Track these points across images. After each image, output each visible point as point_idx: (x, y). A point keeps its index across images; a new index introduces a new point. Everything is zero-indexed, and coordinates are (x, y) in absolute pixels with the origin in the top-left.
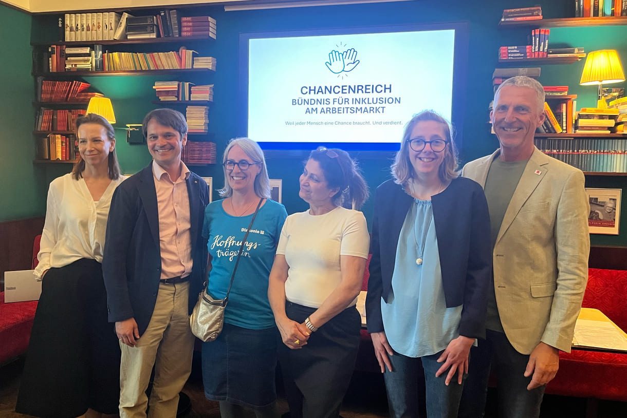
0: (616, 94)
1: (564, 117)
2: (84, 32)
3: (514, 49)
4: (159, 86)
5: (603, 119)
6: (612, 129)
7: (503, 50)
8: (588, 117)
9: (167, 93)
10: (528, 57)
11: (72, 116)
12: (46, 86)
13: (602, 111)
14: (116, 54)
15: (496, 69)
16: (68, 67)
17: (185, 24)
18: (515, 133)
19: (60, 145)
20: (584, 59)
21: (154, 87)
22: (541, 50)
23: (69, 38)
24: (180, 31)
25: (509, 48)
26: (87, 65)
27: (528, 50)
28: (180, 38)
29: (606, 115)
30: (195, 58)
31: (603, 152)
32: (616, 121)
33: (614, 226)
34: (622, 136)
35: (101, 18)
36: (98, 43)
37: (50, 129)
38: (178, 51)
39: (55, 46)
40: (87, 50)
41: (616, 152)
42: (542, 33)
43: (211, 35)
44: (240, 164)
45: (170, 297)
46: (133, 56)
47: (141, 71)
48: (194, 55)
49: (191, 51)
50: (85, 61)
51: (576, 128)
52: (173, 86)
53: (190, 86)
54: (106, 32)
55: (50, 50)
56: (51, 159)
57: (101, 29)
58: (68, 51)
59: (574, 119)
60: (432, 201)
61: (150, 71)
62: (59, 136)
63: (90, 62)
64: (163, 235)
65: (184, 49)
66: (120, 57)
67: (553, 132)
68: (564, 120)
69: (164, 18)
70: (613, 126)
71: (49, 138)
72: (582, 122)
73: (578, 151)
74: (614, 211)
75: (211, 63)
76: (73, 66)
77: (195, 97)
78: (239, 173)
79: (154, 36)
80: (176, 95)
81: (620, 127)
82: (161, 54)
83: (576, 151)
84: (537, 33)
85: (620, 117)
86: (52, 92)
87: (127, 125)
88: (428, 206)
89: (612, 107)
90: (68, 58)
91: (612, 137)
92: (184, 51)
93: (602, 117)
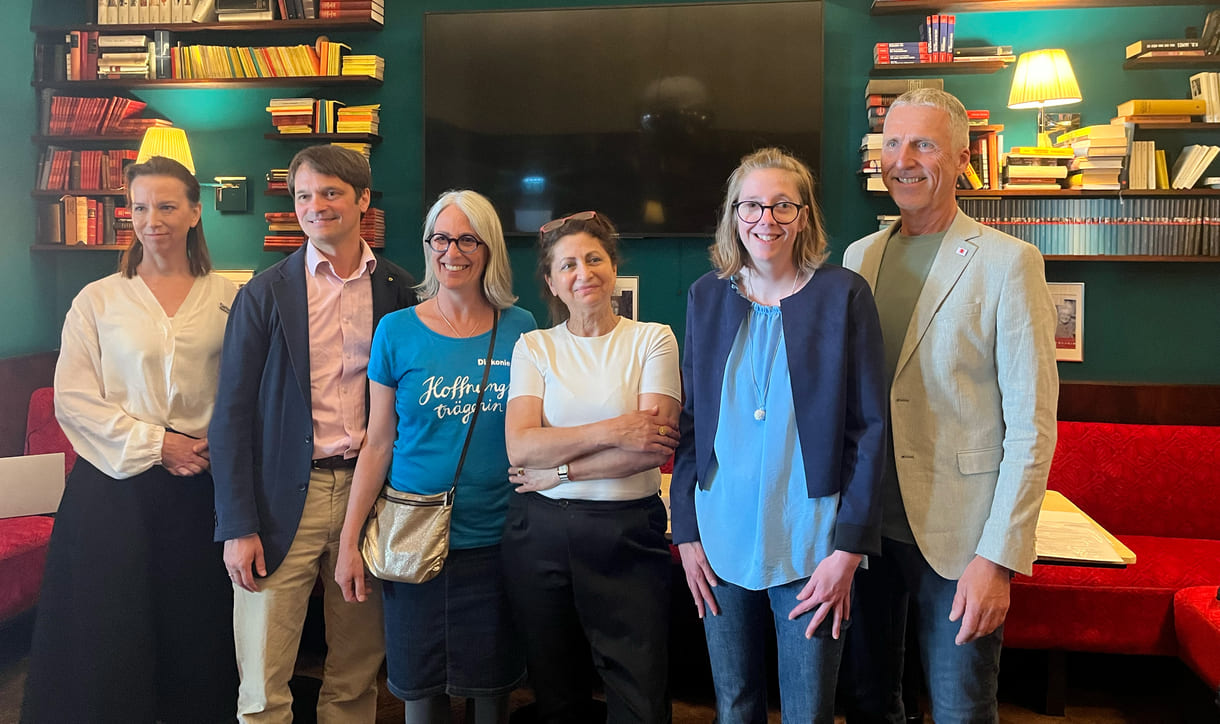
0: (1068, 123)
1: (985, 162)
2: (135, 8)
3: (900, 47)
4: (278, 107)
5: (1048, 165)
6: (1064, 183)
7: (879, 49)
8: (1023, 161)
9: (293, 119)
10: (922, 62)
11: (110, 162)
12: (59, 107)
13: (1046, 151)
14: (196, 49)
15: (871, 81)
16: (103, 70)
18: (915, 185)
19: (86, 217)
20: (1013, 66)
21: (268, 109)
22: (943, 49)
23: (105, 18)
24: (318, 10)
25: (891, 45)
26: (140, 69)
27: (921, 50)
28: (318, 21)
29: (1054, 159)
30: (345, 57)
31: (1051, 221)
32: (1069, 168)
33: (1074, 347)
34: (1080, 194)
36: (161, 27)
37: (66, 187)
38: (312, 44)
39: (79, 33)
40: (141, 41)
41: (1072, 221)
42: (943, 21)
43: (374, 16)
44: (459, 242)
45: (325, 494)
46: (228, 52)
47: (245, 79)
48: (343, 52)
49: (339, 45)
50: (136, 60)
51: (1005, 180)
52: (305, 106)
53: (336, 107)
54: (177, 7)
55: (68, 40)
56: (68, 243)
57: (167, 2)
58: (104, 42)
59: (1000, 164)
60: (782, 308)
61: (260, 80)
62: (84, 200)
63: (146, 62)
64: (317, 377)
65: (324, 40)
66: (204, 54)
67: (968, 187)
68: (985, 167)
70: (1065, 177)
71: (63, 202)
72: (1014, 171)
73: (1010, 220)
74: (1073, 320)
75: (375, 67)
76: (114, 70)
77: (344, 127)
78: (457, 258)
79: (268, 17)
80: (310, 123)
81: (1076, 179)
82: (282, 49)
83: (1006, 219)
84: (935, 21)
85: (1076, 161)
86: (71, 117)
87: (217, 179)
88: (776, 316)
89: (1062, 145)
90: (104, 55)
91: (1065, 192)
92: (325, 44)
93: (1045, 162)
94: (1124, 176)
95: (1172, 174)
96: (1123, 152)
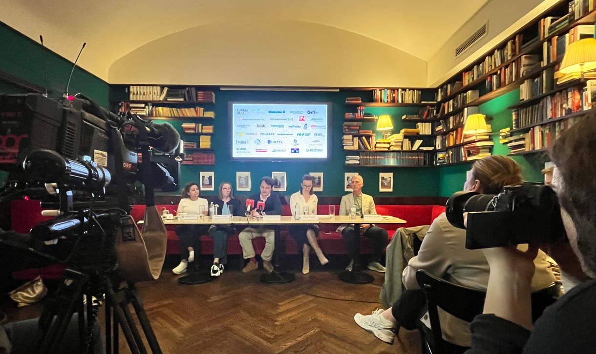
1: (371, 143)
2: (141, 96)
3: (351, 114)
4: (185, 125)
6: (389, 148)
7: (347, 114)
8: (379, 143)
9: (190, 129)
10: (356, 118)
13: (384, 141)
14: (160, 108)
15: (344, 122)
16: (132, 113)
17: (200, 95)
20: (377, 119)
21: (182, 126)
22: (361, 115)
23: (132, 99)
24: (197, 98)
25: (349, 114)
26: (144, 113)
27: (356, 115)
28: (197, 102)
29: (386, 142)
31: (386, 158)
32: (390, 145)
33: (391, 188)
34: (393, 151)
35: (152, 89)
36: (149, 101)
38: (195, 108)
39: (123, 102)
40: (143, 105)
41: (390, 157)
42: (361, 108)
43: (213, 101)
46: (170, 109)
47: (175, 117)
48: (204, 111)
49: (203, 108)
50: (142, 111)
51: (376, 147)
52: (193, 125)
53: (202, 126)
54: (155, 96)
55: (120, 104)
57: (152, 94)
58: (131, 105)
59: (375, 144)
61: (179, 117)
63: (145, 111)
66: (163, 110)
67: (367, 149)
69: (188, 92)
72: (378, 145)
74: (390, 182)
75: (213, 115)
76: (135, 113)
77: (204, 131)
79: (182, 100)
80: (195, 130)
81: (391, 147)
82: (186, 109)
83: (376, 157)
84: (359, 108)
85: (391, 143)
89: (388, 139)
90: (132, 109)
91: (389, 151)
92: (199, 108)
93: (384, 143)
94: (402, 147)
95: (412, 147)
96: (402, 141)
